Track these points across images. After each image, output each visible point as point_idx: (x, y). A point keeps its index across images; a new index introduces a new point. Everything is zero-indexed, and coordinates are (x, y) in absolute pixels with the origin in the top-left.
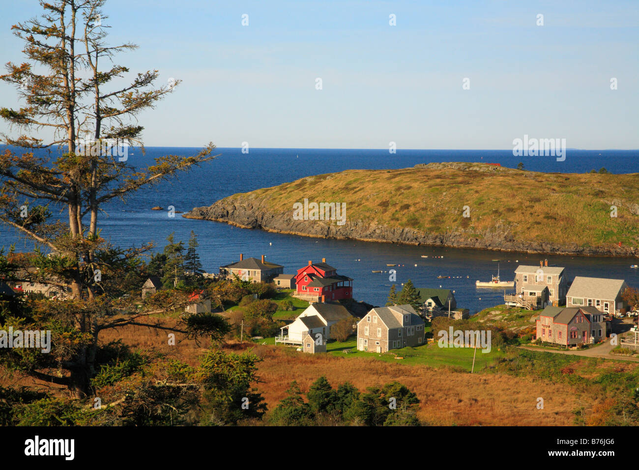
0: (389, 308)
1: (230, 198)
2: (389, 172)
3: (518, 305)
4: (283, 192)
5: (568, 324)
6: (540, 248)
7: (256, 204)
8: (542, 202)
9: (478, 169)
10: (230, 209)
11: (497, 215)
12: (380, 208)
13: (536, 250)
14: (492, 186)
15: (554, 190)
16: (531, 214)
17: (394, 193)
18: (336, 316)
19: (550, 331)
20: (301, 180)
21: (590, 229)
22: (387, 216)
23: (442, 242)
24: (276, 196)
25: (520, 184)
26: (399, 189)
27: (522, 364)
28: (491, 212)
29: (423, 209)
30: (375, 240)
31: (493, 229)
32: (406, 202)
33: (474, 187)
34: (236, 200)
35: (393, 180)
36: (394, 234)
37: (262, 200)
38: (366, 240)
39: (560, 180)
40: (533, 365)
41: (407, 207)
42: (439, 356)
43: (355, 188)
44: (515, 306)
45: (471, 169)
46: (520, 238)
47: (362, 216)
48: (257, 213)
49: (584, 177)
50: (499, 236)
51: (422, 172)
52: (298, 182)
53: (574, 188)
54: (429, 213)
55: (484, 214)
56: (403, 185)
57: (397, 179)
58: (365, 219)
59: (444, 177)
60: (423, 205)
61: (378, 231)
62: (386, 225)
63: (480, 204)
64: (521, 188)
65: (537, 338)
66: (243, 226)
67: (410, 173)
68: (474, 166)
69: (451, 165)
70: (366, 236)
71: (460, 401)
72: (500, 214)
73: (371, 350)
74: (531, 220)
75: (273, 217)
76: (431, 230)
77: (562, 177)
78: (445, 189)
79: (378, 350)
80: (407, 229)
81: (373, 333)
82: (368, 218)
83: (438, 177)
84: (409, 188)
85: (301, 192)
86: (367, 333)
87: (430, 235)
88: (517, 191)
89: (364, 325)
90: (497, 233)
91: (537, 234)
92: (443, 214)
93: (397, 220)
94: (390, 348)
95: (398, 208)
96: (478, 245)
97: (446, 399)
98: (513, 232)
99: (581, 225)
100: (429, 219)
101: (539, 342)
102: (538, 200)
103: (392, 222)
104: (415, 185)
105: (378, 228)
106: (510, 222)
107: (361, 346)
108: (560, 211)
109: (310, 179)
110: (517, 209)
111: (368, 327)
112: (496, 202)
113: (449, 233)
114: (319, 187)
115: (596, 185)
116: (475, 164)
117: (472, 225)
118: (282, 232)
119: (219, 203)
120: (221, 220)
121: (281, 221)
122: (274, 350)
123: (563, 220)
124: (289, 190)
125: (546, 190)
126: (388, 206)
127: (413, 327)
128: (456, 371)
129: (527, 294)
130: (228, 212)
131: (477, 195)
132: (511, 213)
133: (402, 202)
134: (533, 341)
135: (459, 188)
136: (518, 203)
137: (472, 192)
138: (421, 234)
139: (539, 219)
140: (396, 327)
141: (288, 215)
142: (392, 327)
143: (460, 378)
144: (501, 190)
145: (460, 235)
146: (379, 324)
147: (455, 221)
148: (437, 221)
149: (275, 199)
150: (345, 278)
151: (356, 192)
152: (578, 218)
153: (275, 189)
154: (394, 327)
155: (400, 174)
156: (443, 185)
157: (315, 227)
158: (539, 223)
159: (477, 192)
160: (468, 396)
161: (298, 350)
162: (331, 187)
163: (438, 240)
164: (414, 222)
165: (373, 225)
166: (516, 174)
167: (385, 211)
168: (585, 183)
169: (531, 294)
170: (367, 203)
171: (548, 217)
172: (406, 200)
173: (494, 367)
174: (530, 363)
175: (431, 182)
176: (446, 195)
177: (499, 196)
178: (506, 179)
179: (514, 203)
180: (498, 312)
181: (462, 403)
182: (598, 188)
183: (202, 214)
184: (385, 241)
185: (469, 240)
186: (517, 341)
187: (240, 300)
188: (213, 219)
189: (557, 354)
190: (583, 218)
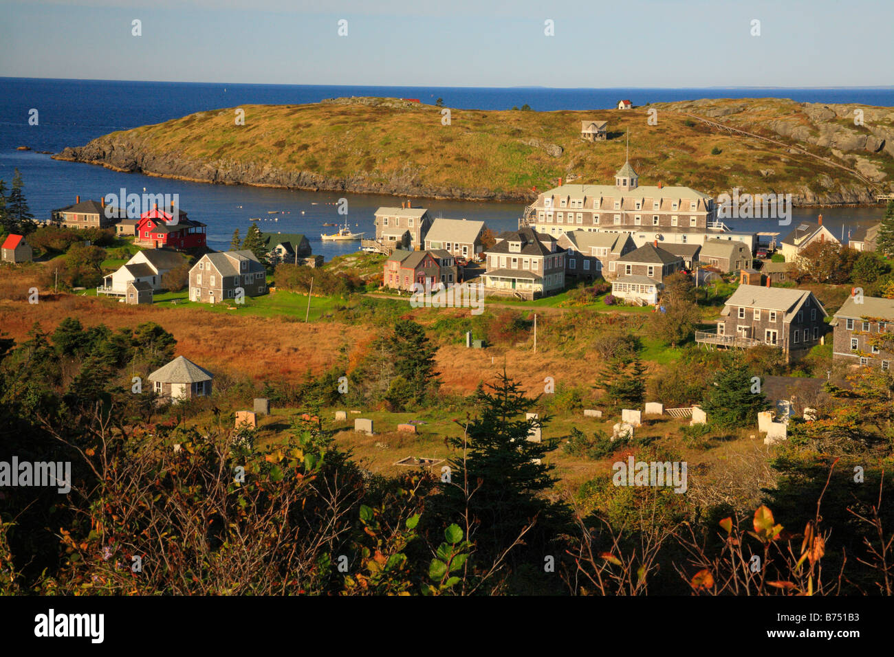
0: (224, 254)
1: (108, 137)
2: (289, 107)
3: (377, 250)
4: (168, 130)
5: (416, 268)
6: (449, 193)
7: (137, 144)
8: (454, 143)
9: (390, 105)
10: (107, 149)
11: (405, 156)
12: (275, 148)
13: (445, 196)
14: (400, 124)
15: (468, 128)
16: (442, 155)
17: (291, 131)
18: (170, 264)
19: (397, 277)
20: (190, 115)
21: (503, 172)
22: (284, 156)
23: (343, 187)
24: (159, 134)
25: (432, 122)
26: (298, 126)
27: (362, 312)
28: (398, 154)
29: (323, 150)
30: (269, 185)
31: (399, 172)
32: (304, 141)
33: (380, 125)
34: (114, 138)
35: (292, 116)
36: (290, 178)
37: (144, 138)
38: (258, 185)
39: (476, 117)
40: (373, 312)
41: (305, 147)
42: (277, 306)
43: (249, 125)
44: (372, 252)
45: (383, 105)
46: (428, 183)
47: (255, 158)
48: (137, 154)
49: (503, 114)
50: (406, 181)
51: (325, 107)
52: (186, 118)
53: (490, 127)
54: (330, 154)
55: (390, 156)
56: (302, 122)
57: (296, 115)
58: (258, 161)
59: (350, 114)
60: (324, 146)
61: (272, 175)
62: (281, 168)
63: (386, 144)
64: (432, 126)
65: (385, 284)
66: (120, 169)
67: (312, 109)
68: (387, 101)
69: (362, 100)
70: (259, 181)
71: (278, 350)
72: (408, 155)
73: (204, 300)
74: (441, 163)
75: (154, 158)
76: (331, 173)
77: (479, 114)
78: (348, 128)
79: (212, 301)
80: (304, 173)
81: (206, 281)
82: (262, 159)
83: (343, 113)
84: (309, 125)
85: (188, 130)
86: (199, 282)
87: (330, 180)
88: (428, 130)
89: (196, 272)
90: (403, 177)
91: (446, 178)
92: (345, 156)
93: (294, 162)
94: (225, 297)
95: (295, 148)
96: (382, 191)
97: (264, 349)
98: (421, 175)
99: (495, 168)
100: (329, 161)
101: (386, 289)
102: (450, 140)
103: (289, 165)
104: (316, 122)
105: (273, 172)
106: (418, 165)
107: (193, 295)
108: (473, 153)
109: (199, 115)
110: (426, 150)
111: (200, 276)
112: (404, 142)
113: (351, 178)
114: (209, 124)
115: (513, 124)
116: (388, 99)
117: (376, 168)
118: (164, 176)
119: (95, 142)
120: (95, 162)
121: (163, 163)
122: (92, 301)
123: (475, 162)
124: (175, 127)
125: (460, 129)
126: (284, 146)
127: (252, 274)
128: (288, 320)
129: (387, 239)
130: (104, 153)
131: (383, 134)
132: (420, 155)
133: (300, 142)
134: (381, 288)
135: (364, 126)
136: (428, 143)
137: (379, 130)
138: (320, 179)
139: (449, 162)
140: (231, 275)
141: (171, 157)
142: (227, 275)
143: (287, 328)
144: (410, 128)
145: (363, 180)
146: (213, 271)
147: (359, 163)
148: (338, 163)
149: (158, 138)
150: (197, 224)
151: (249, 130)
152: (491, 160)
153: (160, 126)
154: (229, 274)
155: (300, 110)
156: (347, 122)
157: (202, 170)
158: (449, 166)
159: (383, 130)
160: (289, 345)
161: (120, 301)
162: (223, 124)
163: (338, 185)
164: (313, 165)
165: (267, 168)
166: (431, 111)
167: (281, 152)
168: (503, 121)
169: (391, 238)
170: (262, 143)
171: (460, 158)
172: (304, 139)
173: (331, 316)
174: (370, 311)
175: (334, 119)
176: (349, 134)
177: (407, 135)
178: (416, 116)
179: (423, 143)
180: (353, 259)
181: (279, 353)
182: (516, 126)
183: (74, 155)
184: (279, 186)
185: (373, 185)
186: (363, 289)
187: (68, 248)
188: (87, 161)
189: (400, 301)
190: (496, 160)
